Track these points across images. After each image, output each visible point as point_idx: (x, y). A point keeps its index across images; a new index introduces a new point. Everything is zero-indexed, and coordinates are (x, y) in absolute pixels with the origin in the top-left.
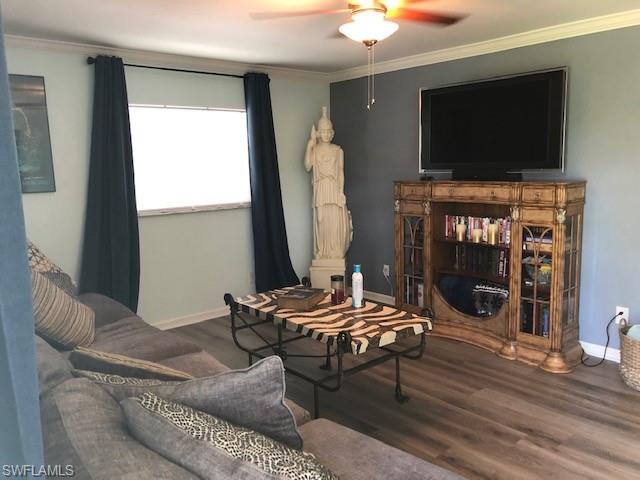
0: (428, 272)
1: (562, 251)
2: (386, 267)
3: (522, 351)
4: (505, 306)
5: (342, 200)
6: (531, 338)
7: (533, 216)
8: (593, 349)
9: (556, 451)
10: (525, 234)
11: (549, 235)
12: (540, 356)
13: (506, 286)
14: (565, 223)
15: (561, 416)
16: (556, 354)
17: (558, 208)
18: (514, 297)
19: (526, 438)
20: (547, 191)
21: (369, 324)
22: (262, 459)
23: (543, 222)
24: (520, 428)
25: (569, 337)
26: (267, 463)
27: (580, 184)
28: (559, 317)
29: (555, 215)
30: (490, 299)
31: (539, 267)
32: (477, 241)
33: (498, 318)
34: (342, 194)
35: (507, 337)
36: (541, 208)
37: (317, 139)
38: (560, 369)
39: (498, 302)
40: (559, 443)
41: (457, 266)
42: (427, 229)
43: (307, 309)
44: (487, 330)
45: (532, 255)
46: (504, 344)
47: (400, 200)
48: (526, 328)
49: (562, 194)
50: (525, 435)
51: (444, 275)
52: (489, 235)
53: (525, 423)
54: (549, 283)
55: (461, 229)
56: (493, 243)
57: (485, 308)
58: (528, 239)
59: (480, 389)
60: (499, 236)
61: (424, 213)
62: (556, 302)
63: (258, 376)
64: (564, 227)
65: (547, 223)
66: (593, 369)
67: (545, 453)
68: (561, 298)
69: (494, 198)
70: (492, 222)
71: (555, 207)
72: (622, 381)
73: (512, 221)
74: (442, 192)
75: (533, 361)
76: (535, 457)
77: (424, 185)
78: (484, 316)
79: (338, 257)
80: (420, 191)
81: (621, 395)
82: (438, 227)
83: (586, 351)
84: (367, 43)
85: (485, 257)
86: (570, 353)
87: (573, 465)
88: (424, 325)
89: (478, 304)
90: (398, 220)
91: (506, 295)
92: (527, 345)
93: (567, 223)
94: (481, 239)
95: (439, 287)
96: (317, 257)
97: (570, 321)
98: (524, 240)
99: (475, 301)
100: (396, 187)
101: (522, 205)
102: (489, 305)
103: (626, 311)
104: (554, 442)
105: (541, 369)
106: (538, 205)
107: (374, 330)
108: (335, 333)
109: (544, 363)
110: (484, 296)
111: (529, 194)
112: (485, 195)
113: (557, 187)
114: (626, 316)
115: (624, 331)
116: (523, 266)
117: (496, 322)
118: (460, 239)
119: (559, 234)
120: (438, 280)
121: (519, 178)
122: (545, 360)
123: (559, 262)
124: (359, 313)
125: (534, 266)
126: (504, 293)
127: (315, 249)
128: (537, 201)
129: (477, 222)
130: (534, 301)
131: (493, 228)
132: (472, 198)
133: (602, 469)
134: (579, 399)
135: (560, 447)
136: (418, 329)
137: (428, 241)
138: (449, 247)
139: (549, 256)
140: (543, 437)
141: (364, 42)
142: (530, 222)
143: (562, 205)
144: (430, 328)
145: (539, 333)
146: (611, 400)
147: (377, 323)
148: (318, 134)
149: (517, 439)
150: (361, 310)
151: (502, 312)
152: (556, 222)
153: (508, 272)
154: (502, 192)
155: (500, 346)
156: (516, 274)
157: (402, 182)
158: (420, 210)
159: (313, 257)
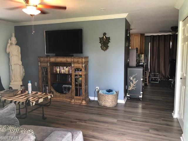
0: (49, 83)
1: (84, 74)
2: (36, 83)
3: (76, 101)
4: (71, 89)
5: (20, 63)
6: (78, 97)
7: (77, 65)
8: (92, 98)
9: (85, 123)
10: (75, 70)
11: (81, 70)
12: (80, 102)
13: (71, 84)
14: (84, 67)
15: (86, 115)
16: (84, 100)
17: (83, 63)
18: (73, 87)
19: (78, 122)
20: (80, 59)
21: (34, 97)
22: (14, 130)
23: (79, 67)
24: (77, 119)
25: (86, 96)
26: (16, 131)
27: (87, 58)
28: (84, 91)
29: (82, 65)
30: (67, 88)
31: (79, 78)
32: (63, 73)
33: (69, 93)
34: (20, 61)
35: (72, 98)
36: (79, 63)
37: (11, 43)
38: (85, 104)
39: (69, 89)
40: (86, 121)
41: (57, 80)
42: (49, 70)
43: (13, 96)
44: (66, 97)
45: (77, 76)
46: (71, 100)
47: (40, 62)
48: (76, 95)
49: (84, 60)
50: (78, 121)
51: (54, 83)
52: (66, 71)
53: (78, 118)
54: (81, 82)
55: (58, 70)
56: (67, 73)
57: (66, 91)
58: (76, 72)
59: (66, 112)
60: (69, 71)
61: (47, 66)
62: (83, 87)
63: (7, 110)
64: (84, 68)
65: (80, 67)
66: (92, 103)
67: (83, 124)
68: (84, 86)
69: (67, 61)
70: (67, 68)
71: (82, 63)
72: (98, 104)
73: (72, 67)
74: (53, 60)
75: (78, 103)
76: (81, 125)
77: (47, 58)
78: (66, 93)
79: (20, 81)
80: (46, 59)
81: (98, 108)
82: (52, 70)
83: (90, 99)
84: (31, 15)
85: (65, 77)
86: (87, 100)
87: (90, 125)
88: (51, 96)
89: (64, 90)
90: (40, 68)
91: (71, 87)
92: (77, 99)
93: (85, 67)
94: (64, 72)
95: (53, 87)
96: (12, 81)
97: (86, 92)
98: (75, 72)
99: (63, 89)
100: (39, 59)
101: (74, 63)
102: (67, 90)
103: (98, 87)
104: (85, 121)
105: (81, 105)
106: (78, 63)
107: (37, 99)
108: (24, 101)
109: (81, 103)
110: (65, 88)
111: (76, 60)
112: (64, 60)
113: (82, 58)
114: (98, 89)
115: (98, 92)
116: (75, 78)
117: (69, 95)
118: (58, 73)
119: (83, 70)
120: (52, 85)
121: (73, 56)
122: (81, 102)
123: (83, 77)
124: (31, 95)
125: (78, 78)
126: (71, 86)
127: (11, 79)
128: (78, 62)
129: (63, 68)
130: (78, 87)
131: (67, 69)
132: (61, 61)
133: (96, 124)
134: (89, 110)
135: (86, 122)
136: (49, 97)
137: (49, 74)
138: (55, 75)
139: (81, 76)
140: (83, 120)
141: (30, 15)
142: (76, 67)
143: (84, 62)
144: (53, 96)
145: (80, 96)
146: (96, 109)
147: (37, 97)
148: (11, 42)
149: (77, 122)
150: (31, 94)
151: (70, 91)
152: (82, 67)
153: (71, 80)
154: (69, 60)
155: (70, 101)
156: (73, 81)
157: (40, 57)
158: (47, 65)
159: (10, 82)
